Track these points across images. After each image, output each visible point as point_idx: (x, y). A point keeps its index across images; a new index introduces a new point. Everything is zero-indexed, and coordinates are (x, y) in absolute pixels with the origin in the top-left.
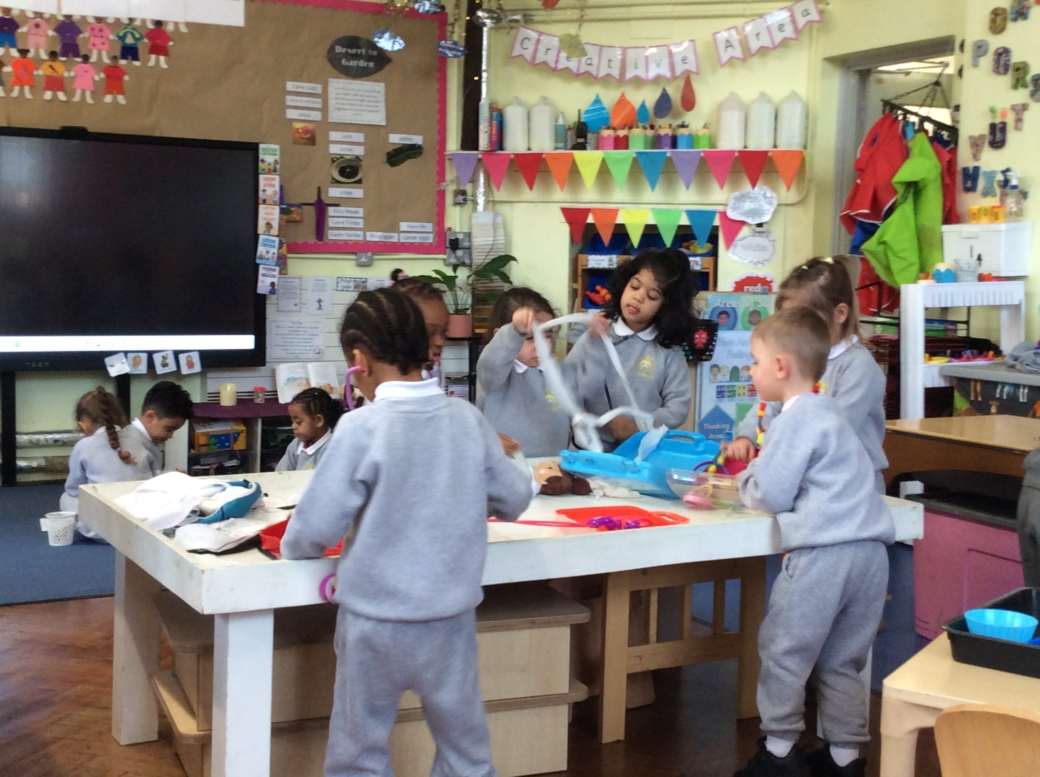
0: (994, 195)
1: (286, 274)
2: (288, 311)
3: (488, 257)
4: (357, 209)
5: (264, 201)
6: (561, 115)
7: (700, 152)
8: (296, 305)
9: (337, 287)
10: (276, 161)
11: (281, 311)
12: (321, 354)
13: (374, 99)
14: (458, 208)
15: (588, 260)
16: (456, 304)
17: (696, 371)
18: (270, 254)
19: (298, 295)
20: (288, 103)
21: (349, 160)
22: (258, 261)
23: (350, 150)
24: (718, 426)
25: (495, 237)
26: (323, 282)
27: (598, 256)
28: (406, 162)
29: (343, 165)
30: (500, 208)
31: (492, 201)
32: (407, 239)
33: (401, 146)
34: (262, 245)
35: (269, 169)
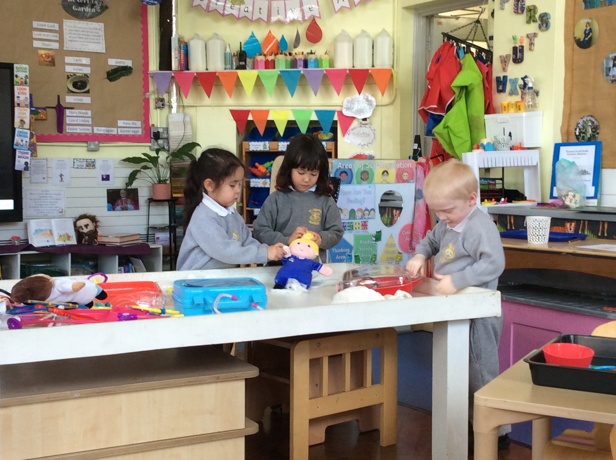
1: (37, 157)
2: (39, 183)
3: (180, 144)
4: (88, 111)
5: (19, 105)
6: (228, 47)
7: (323, 70)
8: (44, 178)
9: (74, 165)
10: (27, 76)
11: (34, 183)
12: (63, 213)
13: (97, 34)
14: (158, 110)
15: (249, 145)
16: (159, 177)
18: (24, 142)
19: (45, 172)
20: (34, 37)
21: (80, 77)
22: (15, 147)
23: (80, 70)
25: (185, 130)
26: (63, 162)
27: (256, 143)
28: (121, 78)
29: (76, 80)
30: (187, 110)
31: (182, 106)
32: (124, 132)
33: (117, 67)
34: (18, 136)
35: (22, 82)
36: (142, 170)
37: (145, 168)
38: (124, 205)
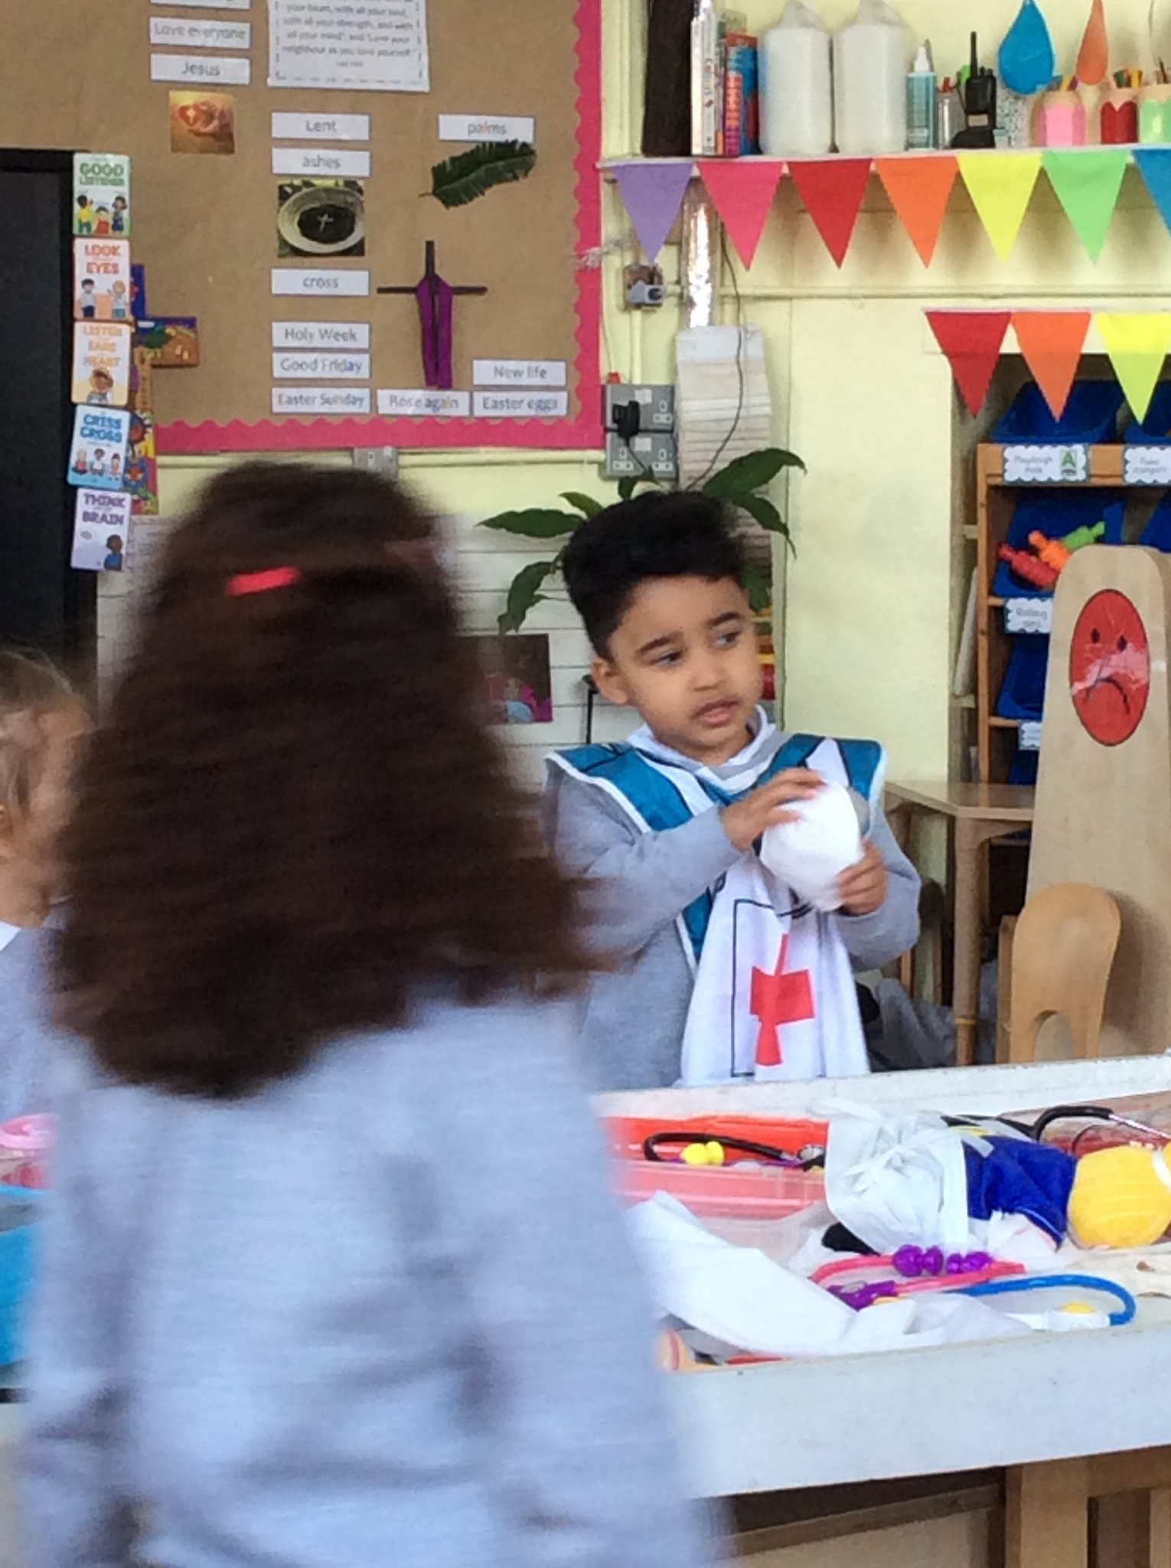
1: (156, 513)
3: (723, 455)
4: (354, 327)
6: (922, 51)
10: (120, 198)
13: (397, 20)
14: (637, 316)
15: (1005, 461)
18: (107, 459)
20: (155, 38)
21: (328, 190)
22: (73, 478)
23: (328, 163)
25: (741, 397)
27: (1034, 450)
28: (488, 192)
29: (311, 206)
30: (755, 314)
31: (731, 297)
32: (495, 407)
33: (473, 146)
34: (82, 434)
35: (103, 224)
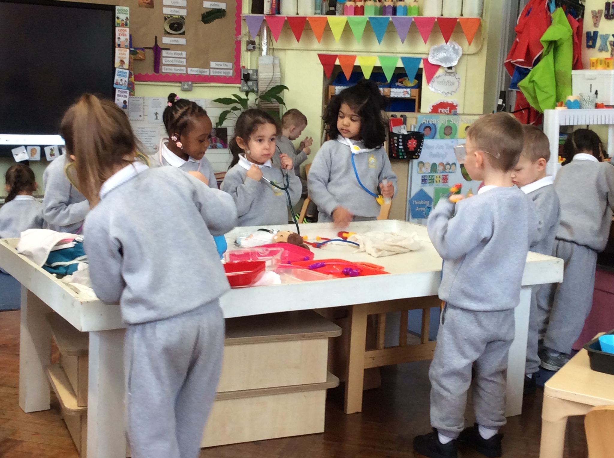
0: (607, 51)
1: (134, 95)
2: (135, 120)
3: (269, 86)
4: (183, 52)
5: (119, 45)
7: (411, 18)
8: (140, 116)
10: (127, 18)
14: (249, 53)
15: (335, 89)
17: (409, 166)
18: (123, 82)
19: (142, 110)
21: (176, 18)
22: (115, 86)
23: (177, 12)
24: (422, 202)
25: (274, 73)
26: (159, 101)
28: (215, 21)
29: (172, 22)
30: (276, 53)
31: (272, 49)
32: (215, 73)
33: (211, 10)
34: (117, 75)
35: (123, 24)
36: (232, 111)
37: (235, 109)
38: (214, 143)
